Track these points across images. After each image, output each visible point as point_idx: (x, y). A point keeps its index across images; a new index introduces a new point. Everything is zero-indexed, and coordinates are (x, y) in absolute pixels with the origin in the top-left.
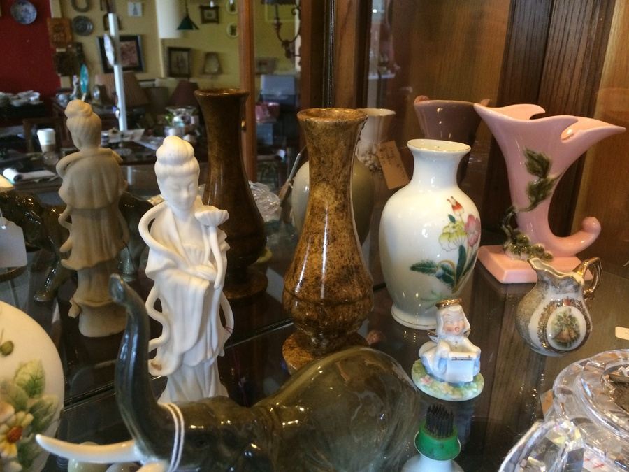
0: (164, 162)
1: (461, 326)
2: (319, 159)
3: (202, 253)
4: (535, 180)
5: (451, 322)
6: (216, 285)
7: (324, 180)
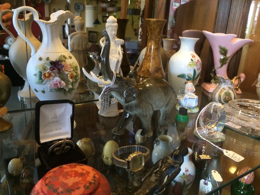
0: (109, 22)
1: (192, 89)
2: (151, 32)
3: (116, 51)
4: (222, 57)
5: (189, 88)
6: (120, 61)
7: (152, 39)
